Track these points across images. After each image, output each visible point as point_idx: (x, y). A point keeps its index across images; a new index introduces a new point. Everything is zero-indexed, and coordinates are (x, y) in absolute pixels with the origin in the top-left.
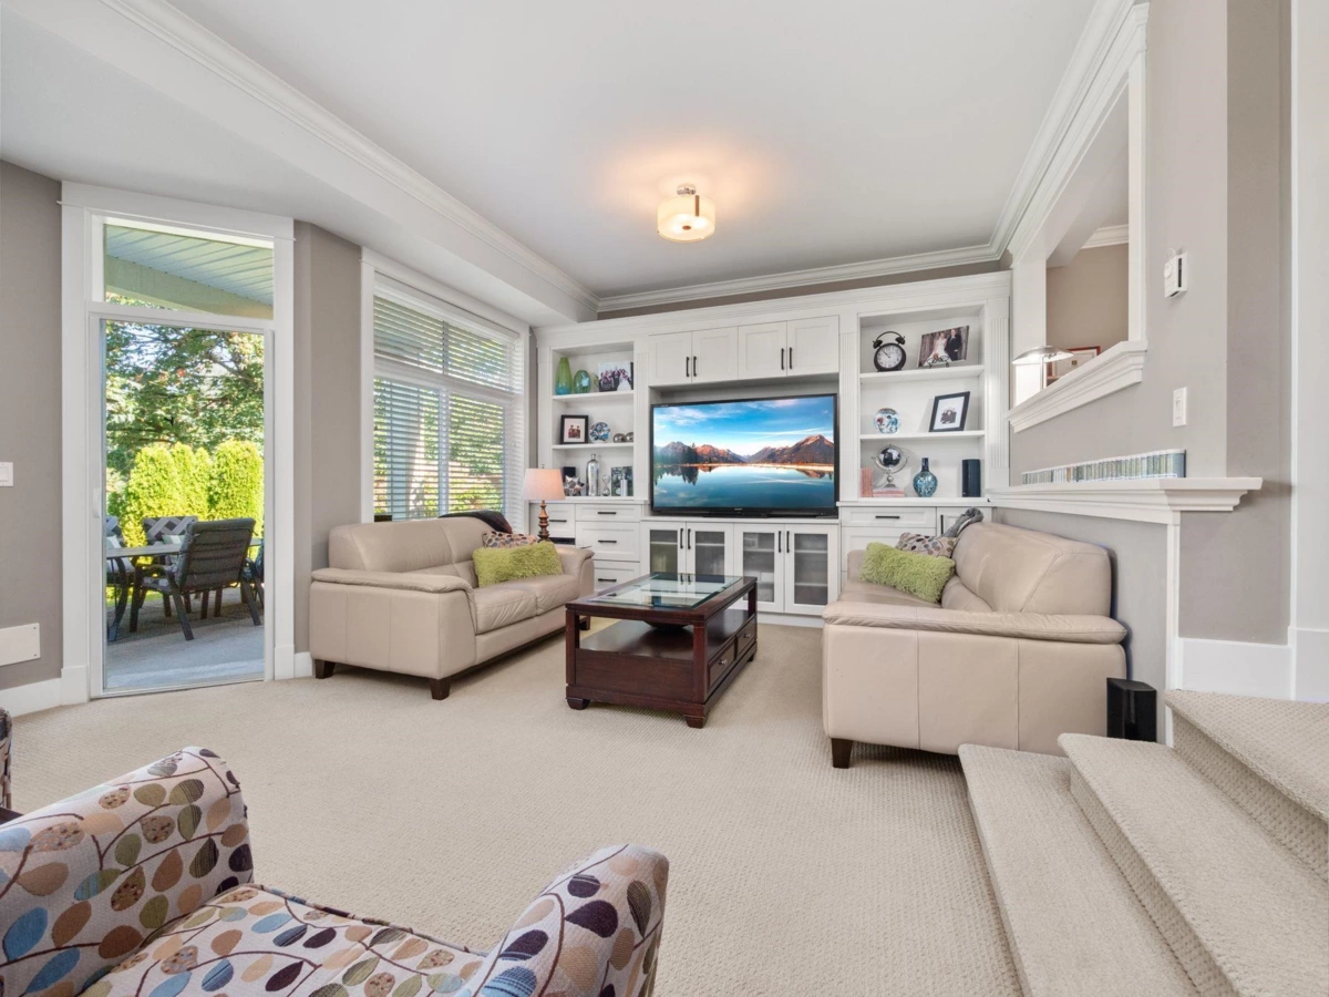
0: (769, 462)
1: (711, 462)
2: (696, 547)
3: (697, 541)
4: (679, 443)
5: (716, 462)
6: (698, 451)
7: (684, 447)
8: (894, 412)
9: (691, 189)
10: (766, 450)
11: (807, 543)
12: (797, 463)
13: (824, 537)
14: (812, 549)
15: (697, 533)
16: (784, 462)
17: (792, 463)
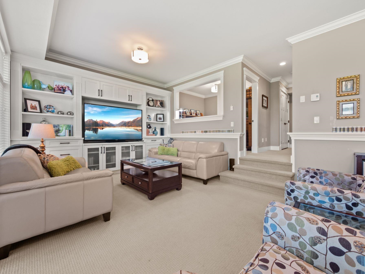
0: (123, 126)
1: (103, 126)
2: (106, 152)
3: (106, 151)
4: (91, 120)
5: (105, 126)
6: (98, 122)
7: (93, 121)
8: (150, 116)
9: (142, 48)
10: (123, 122)
11: (137, 148)
12: (134, 126)
13: (142, 146)
14: (138, 149)
15: (106, 148)
16: (129, 126)
17: (132, 127)
